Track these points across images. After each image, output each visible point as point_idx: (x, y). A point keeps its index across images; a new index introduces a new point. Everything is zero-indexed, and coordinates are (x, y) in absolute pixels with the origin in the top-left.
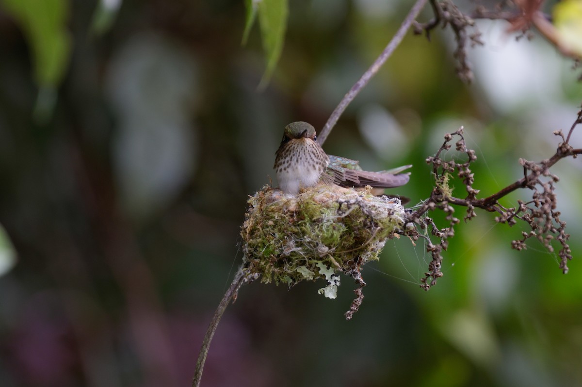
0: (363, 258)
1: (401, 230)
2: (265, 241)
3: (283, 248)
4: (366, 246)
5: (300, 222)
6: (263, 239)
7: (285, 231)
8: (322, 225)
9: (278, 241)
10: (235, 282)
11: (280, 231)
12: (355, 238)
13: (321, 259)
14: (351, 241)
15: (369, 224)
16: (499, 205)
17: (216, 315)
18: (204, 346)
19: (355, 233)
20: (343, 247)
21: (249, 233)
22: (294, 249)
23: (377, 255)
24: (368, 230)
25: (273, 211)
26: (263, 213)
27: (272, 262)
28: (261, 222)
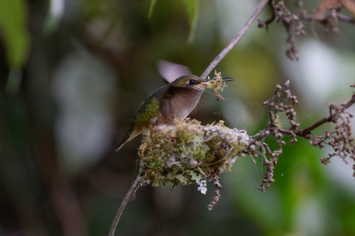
0: (220, 170)
1: (247, 150)
2: (154, 158)
3: (167, 162)
4: (223, 162)
5: (178, 145)
6: (154, 157)
7: (168, 151)
8: (193, 147)
9: (163, 158)
10: (134, 186)
11: (165, 151)
12: (215, 155)
13: (192, 169)
14: (213, 157)
15: (224, 145)
16: (313, 135)
17: (120, 207)
18: (113, 228)
19: (215, 152)
20: (207, 162)
21: (144, 153)
22: (175, 163)
23: (230, 168)
24: (224, 150)
25: (160, 138)
26: (153, 139)
27: (159, 172)
28: (152, 145)
